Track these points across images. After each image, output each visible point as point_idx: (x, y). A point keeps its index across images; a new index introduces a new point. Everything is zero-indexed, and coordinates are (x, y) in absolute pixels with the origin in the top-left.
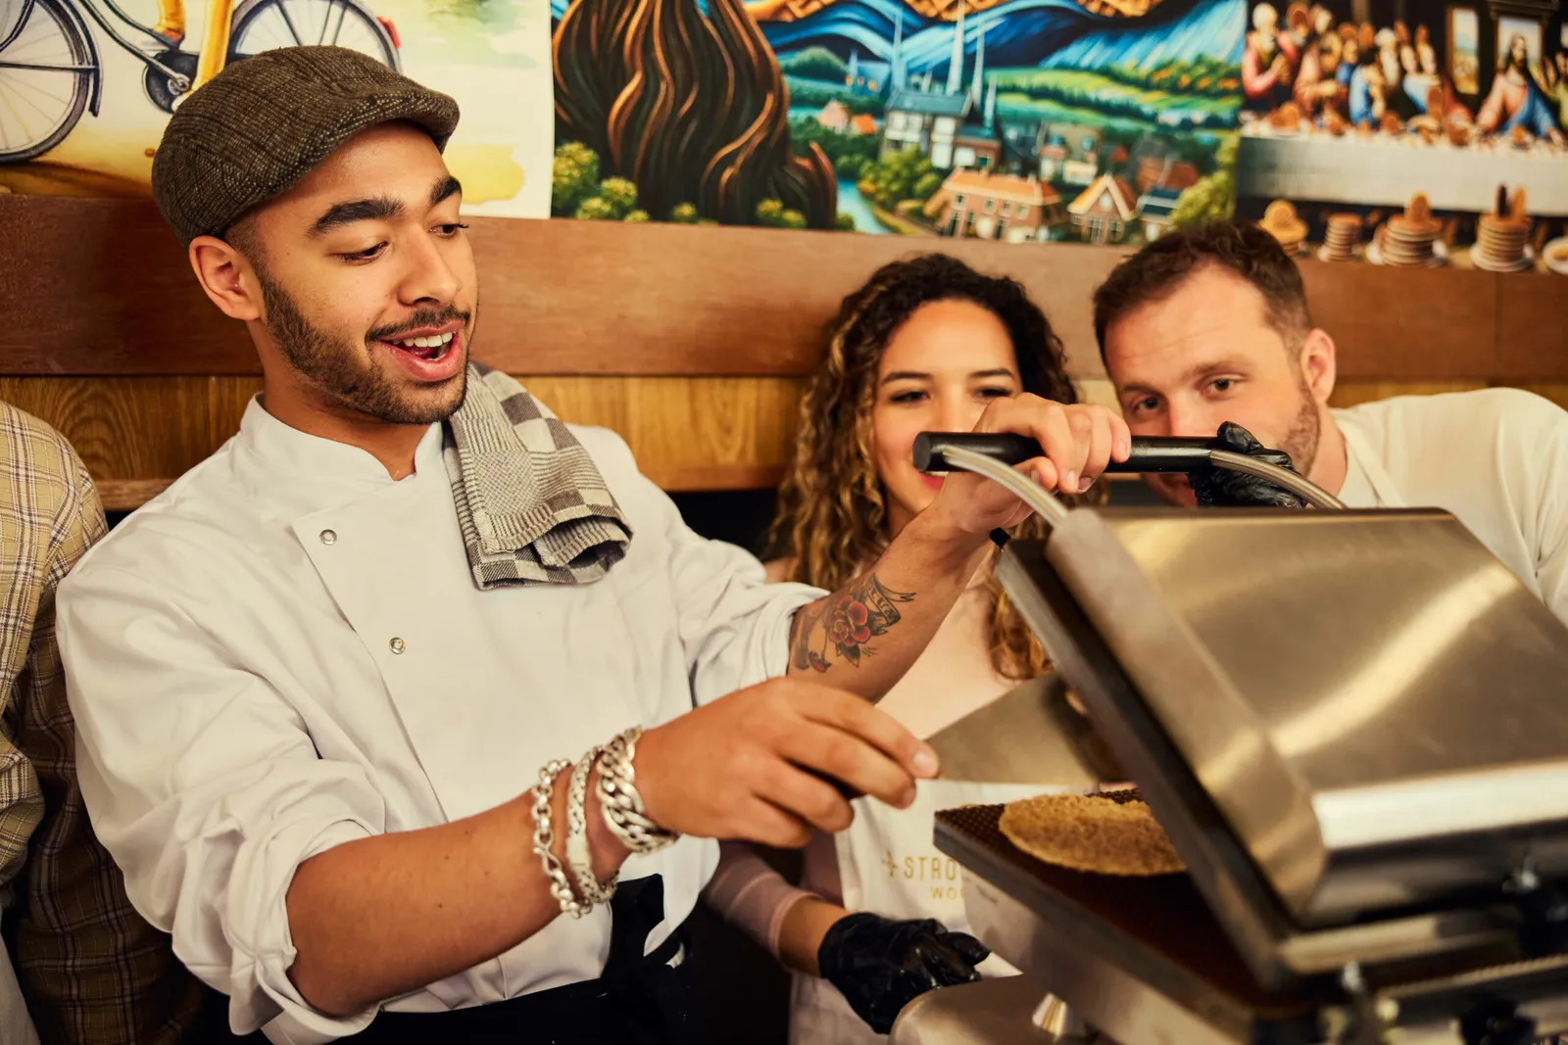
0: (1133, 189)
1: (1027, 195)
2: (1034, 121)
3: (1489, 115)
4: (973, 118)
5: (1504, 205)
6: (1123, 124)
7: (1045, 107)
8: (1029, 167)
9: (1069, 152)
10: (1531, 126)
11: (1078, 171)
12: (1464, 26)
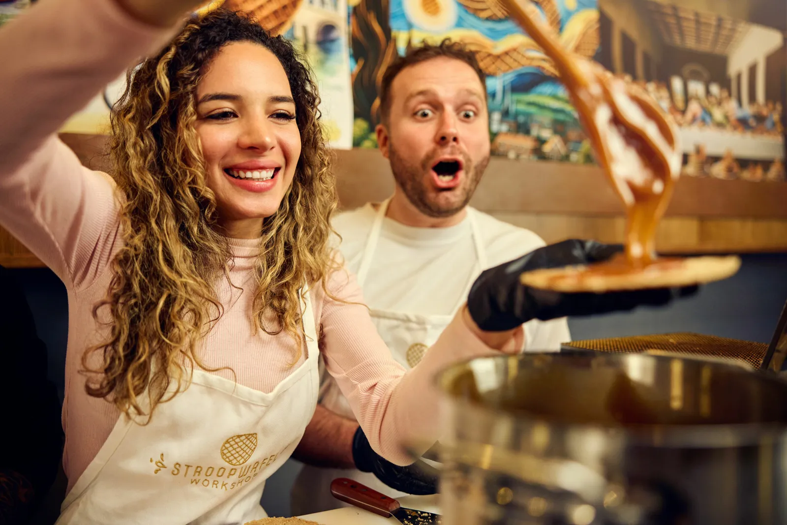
0: (566, 140)
1: (526, 143)
2: (528, 115)
3: (689, 115)
4: (506, 114)
5: (698, 151)
6: (561, 117)
7: (532, 110)
8: (527, 132)
9: (542, 126)
10: (704, 121)
11: (546, 134)
12: (677, 84)
